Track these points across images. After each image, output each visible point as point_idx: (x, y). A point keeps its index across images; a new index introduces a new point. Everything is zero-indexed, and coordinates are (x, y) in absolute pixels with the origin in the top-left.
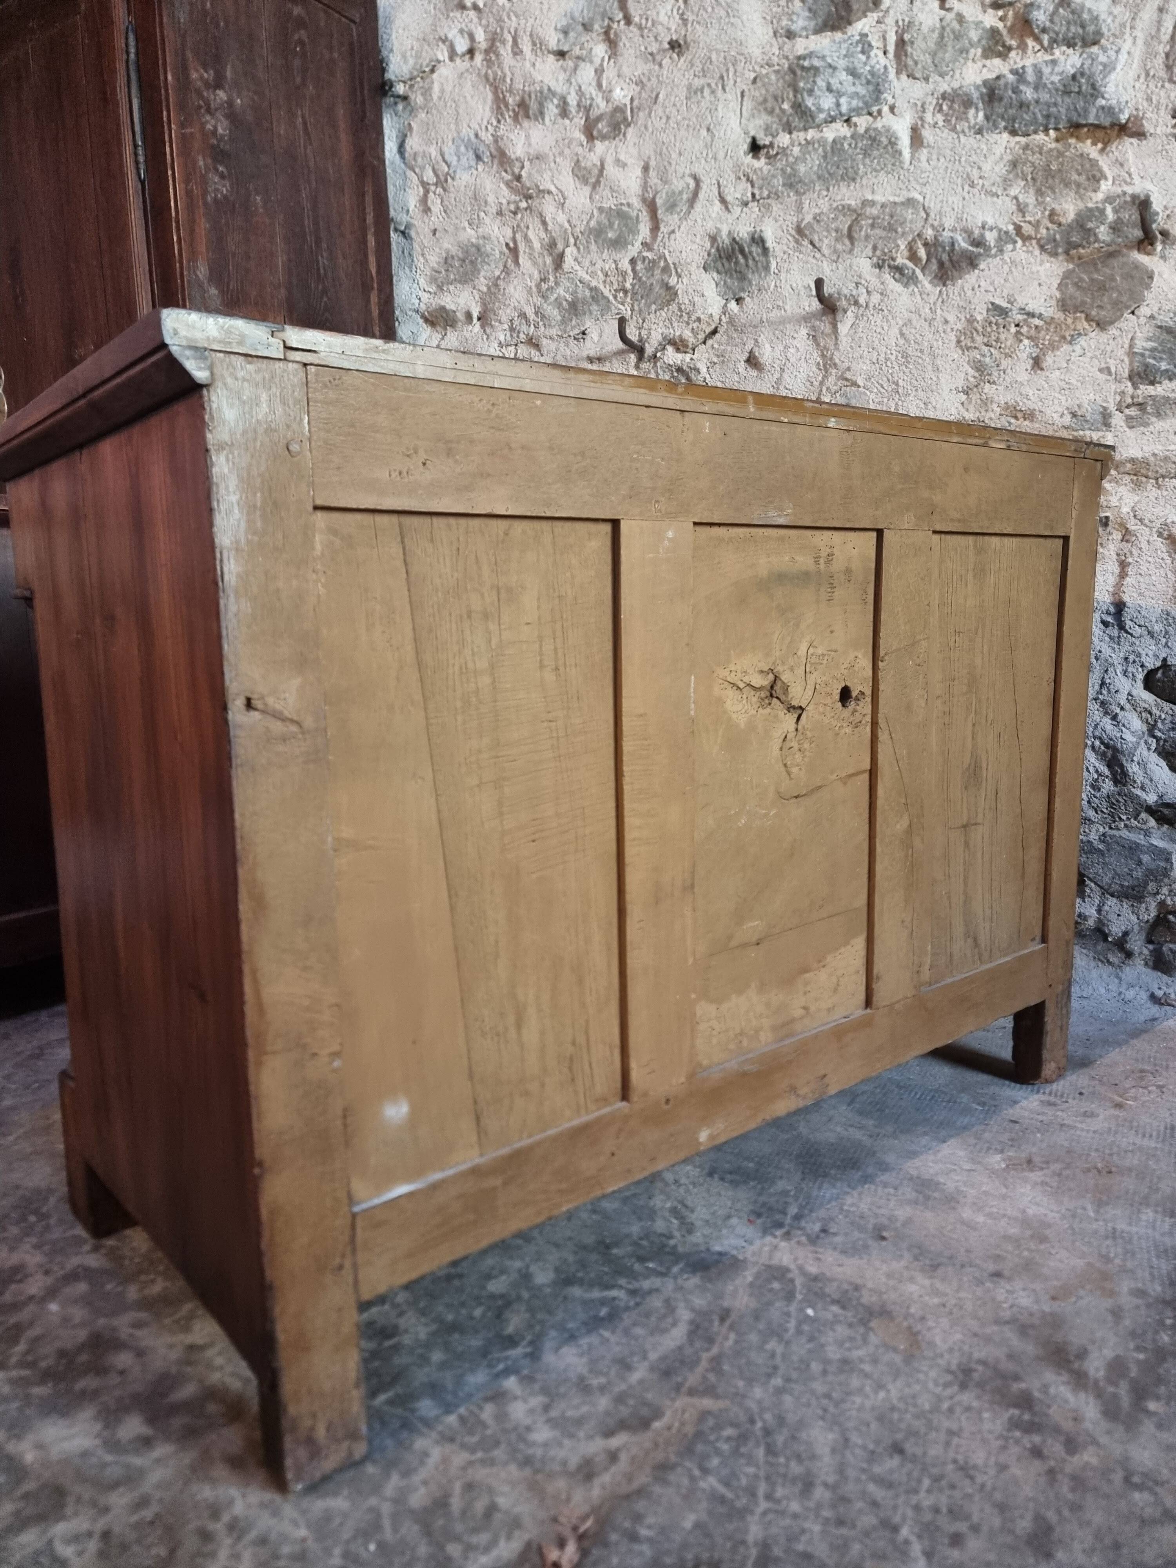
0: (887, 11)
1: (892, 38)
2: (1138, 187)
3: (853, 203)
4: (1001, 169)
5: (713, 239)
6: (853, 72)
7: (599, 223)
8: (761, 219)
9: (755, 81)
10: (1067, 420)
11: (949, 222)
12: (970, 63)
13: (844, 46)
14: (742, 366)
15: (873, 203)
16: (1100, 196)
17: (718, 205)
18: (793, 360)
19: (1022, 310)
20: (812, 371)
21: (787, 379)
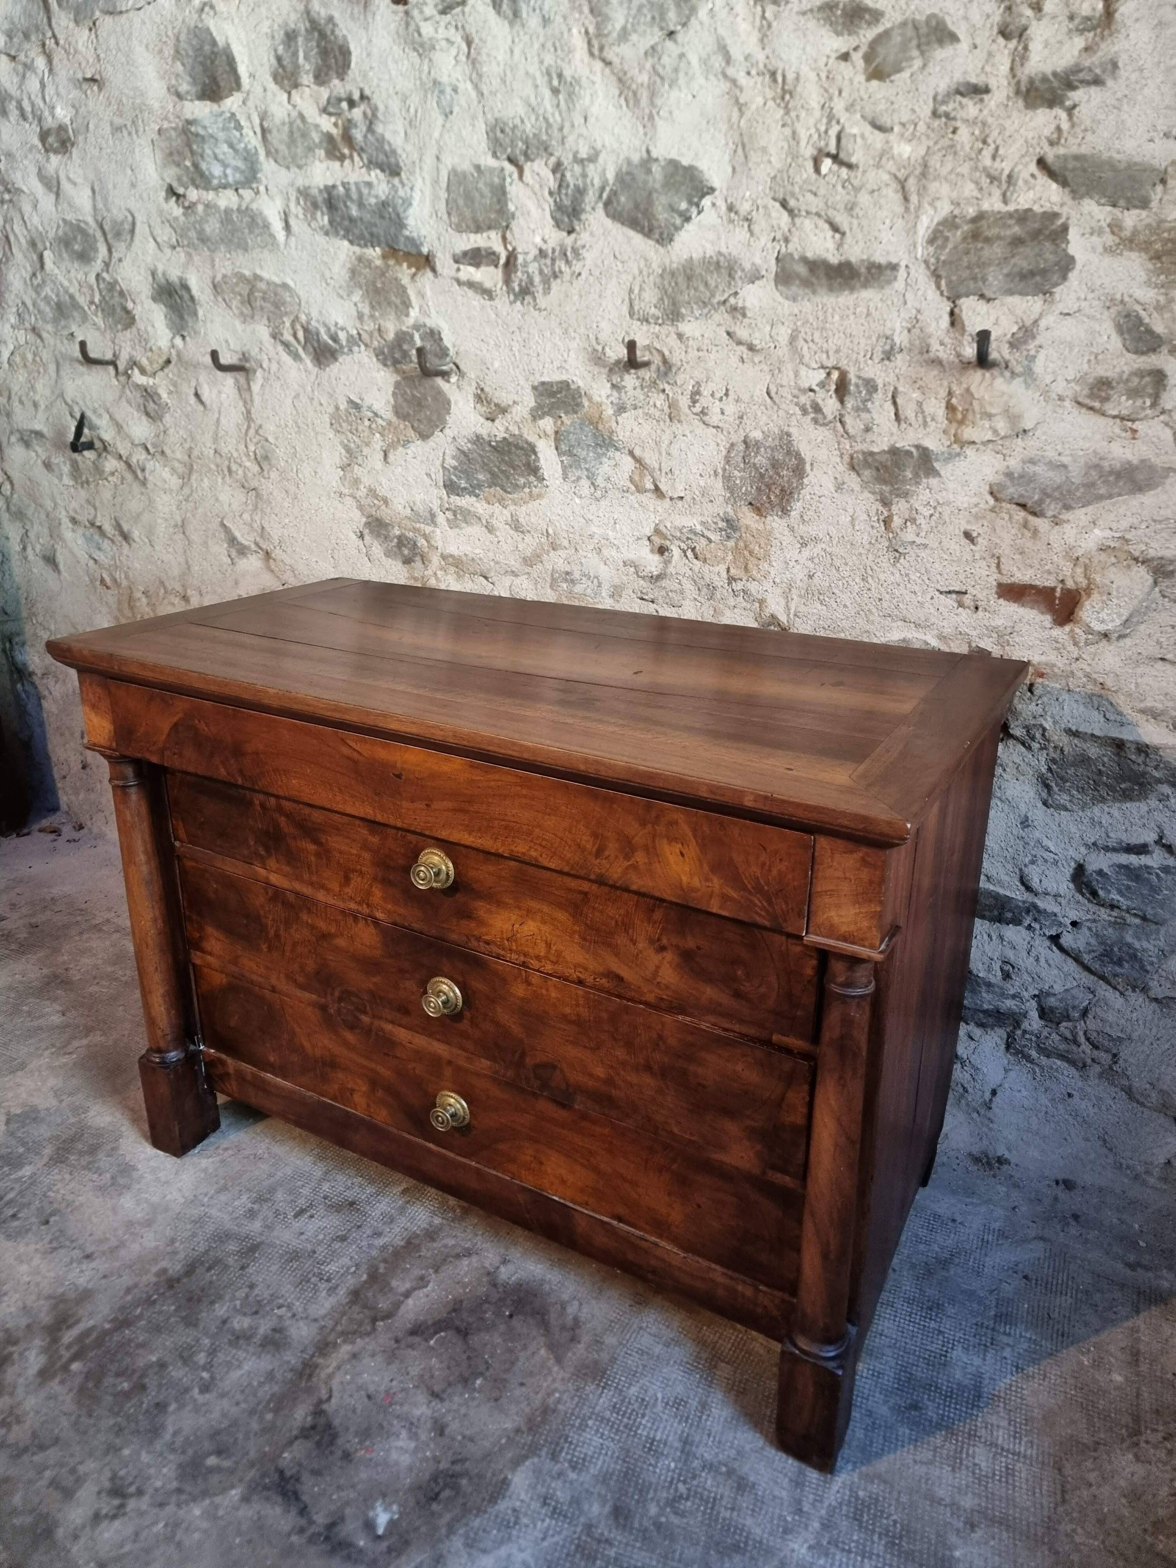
0: (248, 93)
1: (257, 121)
2: (434, 321)
3: (247, 273)
4: (345, 275)
5: (153, 274)
6: (231, 146)
7: (65, 234)
8: (186, 266)
9: (159, 131)
10: (408, 511)
11: (314, 314)
12: (317, 163)
13: (220, 119)
14: (193, 400)
15: (261, 279)
16: (410, 321)
17: (152, 244)
18: (226, 404)
19: (369, 408)
20: (240, 419)
21: (223, 421)
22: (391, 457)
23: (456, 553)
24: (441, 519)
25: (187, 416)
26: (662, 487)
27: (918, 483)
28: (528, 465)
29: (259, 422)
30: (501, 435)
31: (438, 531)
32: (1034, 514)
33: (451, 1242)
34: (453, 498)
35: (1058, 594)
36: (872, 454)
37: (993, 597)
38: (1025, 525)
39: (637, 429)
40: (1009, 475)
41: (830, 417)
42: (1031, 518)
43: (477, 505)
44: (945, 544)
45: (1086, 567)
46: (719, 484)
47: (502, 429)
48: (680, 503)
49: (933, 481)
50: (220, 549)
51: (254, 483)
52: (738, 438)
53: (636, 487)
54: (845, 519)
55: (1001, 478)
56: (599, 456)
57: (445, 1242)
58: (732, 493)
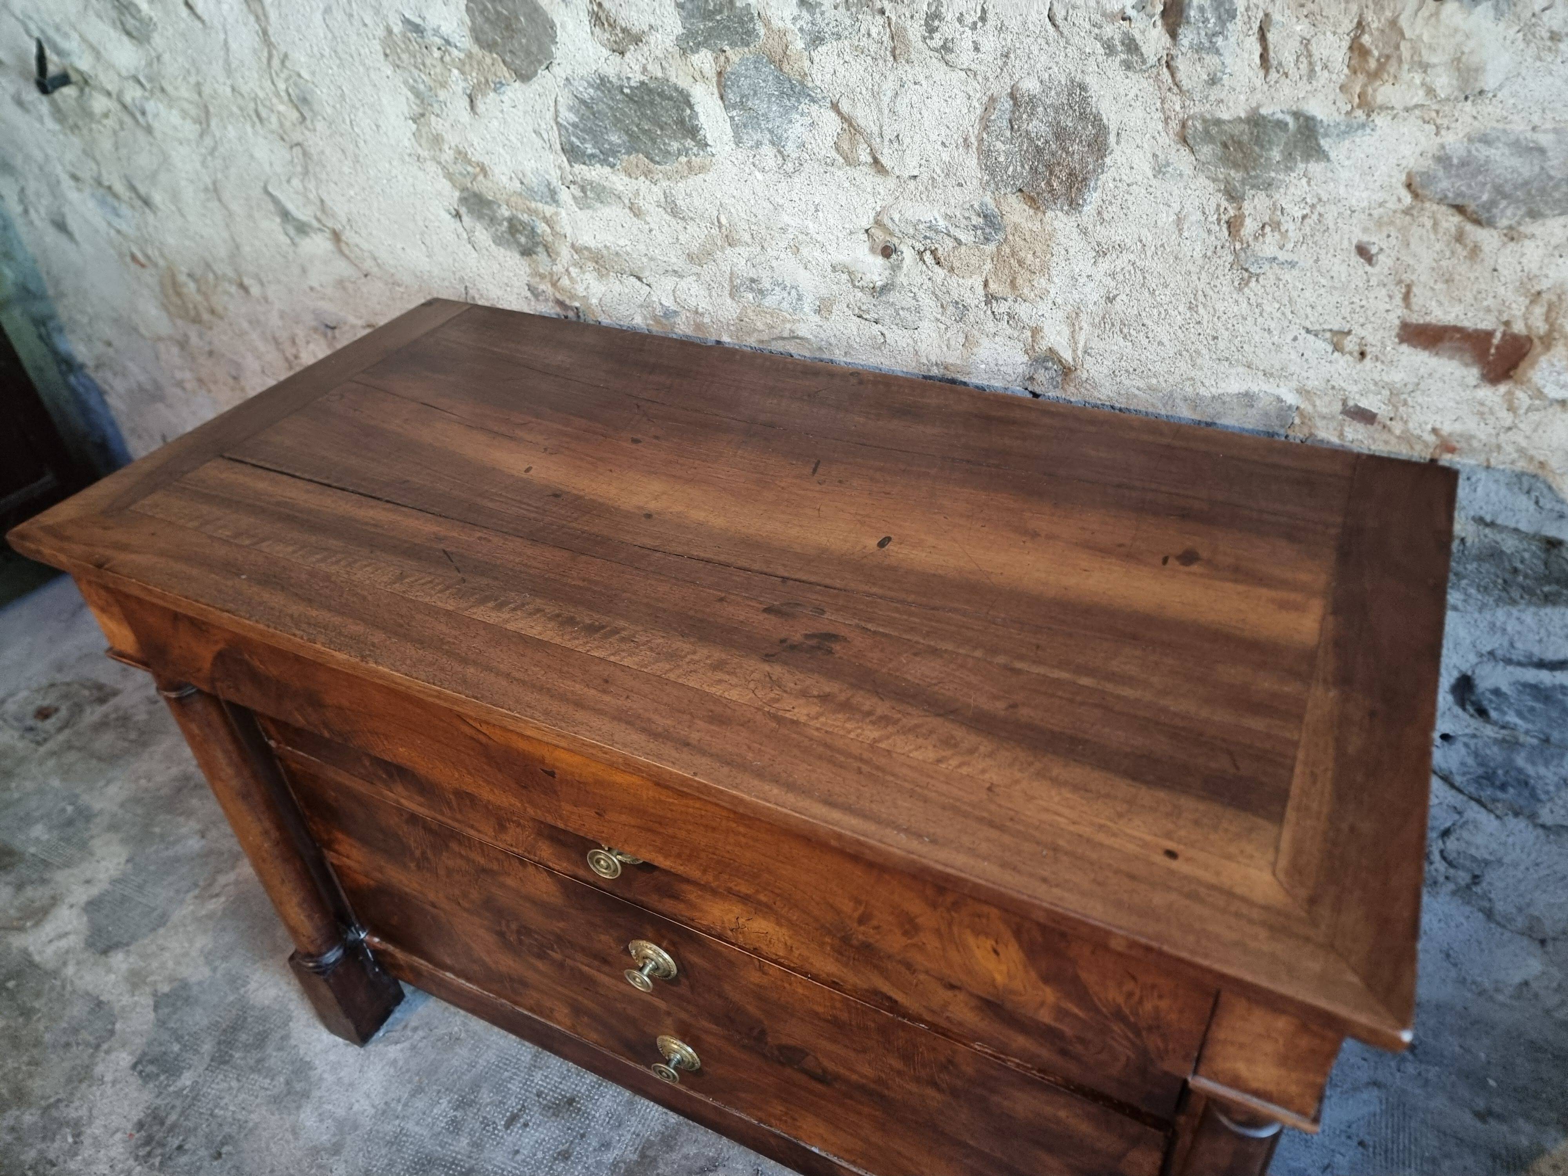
10: (517, 184)
14: (184, 12)
18: (230, 20)
19: (436, 32)
20: (256, 41)
21: (234, 46)
22: (481, 107)
23: (592, 244)
24: (565, 195)
25: (183, 35)
26: (884, 160)
27: (1289, 169)
28: (681, 122)
29: (283, 48)
30: (637, 77)
31: (563, 213)
32: (1478, 222)
33: (692, 1150)
34: (578, 167)
35: (1496, 341)
36: (1218, 122)
37: (1391, 341)
38: (1460, 237)
39: (841, 70)
40: (1443, 160)
41: (1152, 60)
42: (1469, 227)
43: (614, 178)
44: (1324, 263)
45: (1550, 307)
46: (972, 161)
47: (637, 68)
48: (912, 184)
49: (1316, 168)
50: (273, 225)
51: (297, 137)
52: (1000, 89)
53: (846, 158)
54: (1167, 219)
55: (1427, 164)
56: (787, 111)
57: (685, 1150)
58: (993, 175)
